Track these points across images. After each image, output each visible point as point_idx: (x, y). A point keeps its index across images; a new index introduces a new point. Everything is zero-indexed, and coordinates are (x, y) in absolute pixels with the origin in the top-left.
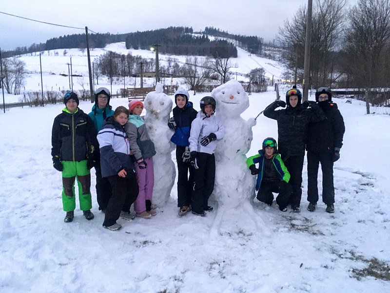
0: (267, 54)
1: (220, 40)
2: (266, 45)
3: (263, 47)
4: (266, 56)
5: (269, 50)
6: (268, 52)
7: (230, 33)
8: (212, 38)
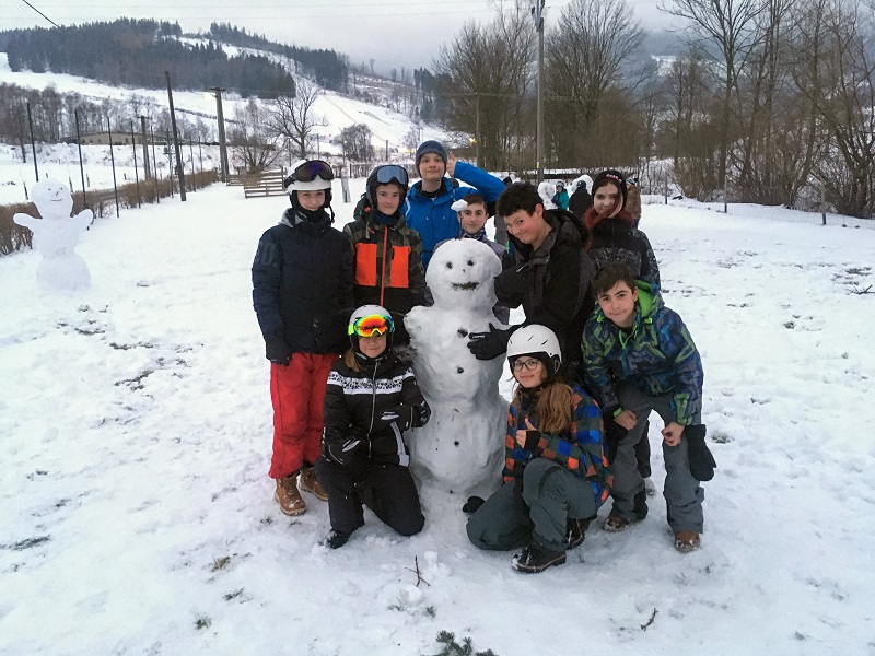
0: (362, 92)
1: (252, 56)
2: (355, 71)
3: (351, 76)
4: (358, 95)
5: (364, 83)
6: (361, 88)
7: (271, 40)
8: (231, 51)
